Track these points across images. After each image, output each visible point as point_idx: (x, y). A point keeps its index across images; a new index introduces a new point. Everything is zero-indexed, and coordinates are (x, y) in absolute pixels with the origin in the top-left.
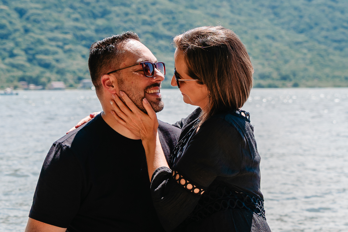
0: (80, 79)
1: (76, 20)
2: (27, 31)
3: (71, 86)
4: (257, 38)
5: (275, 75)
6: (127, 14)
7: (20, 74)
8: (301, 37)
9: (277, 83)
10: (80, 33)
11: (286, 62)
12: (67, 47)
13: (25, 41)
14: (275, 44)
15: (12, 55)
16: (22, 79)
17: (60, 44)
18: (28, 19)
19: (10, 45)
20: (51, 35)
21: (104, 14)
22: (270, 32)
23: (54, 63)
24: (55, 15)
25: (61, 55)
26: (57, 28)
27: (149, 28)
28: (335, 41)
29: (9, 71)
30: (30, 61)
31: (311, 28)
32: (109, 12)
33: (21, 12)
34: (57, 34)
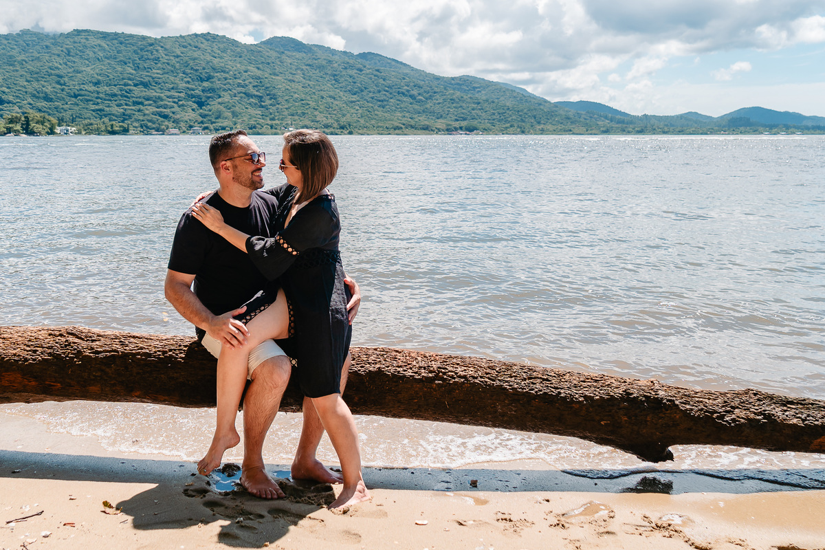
0: (191, 127)
1: (188, 82)
3: (184, 132)
4: (323, 98)
5: (336, 125)
6: (226, 79)
8: (355, 98)
9: (337, 131)
10: (190, 92)
11: (344, 115)
12: (181, 103)
14: (336, 102)
17: (176, 100)
20: (168, 93)
21: (209, 78)
22: (331, 94)
23: (171, 115)
24: (172, 78)
25: (176, 109)
26: (173, 88)
27: (243, 90)
28: (380, 101)
31: (362, 91)
32: (213, 77)
34: (173, 93)
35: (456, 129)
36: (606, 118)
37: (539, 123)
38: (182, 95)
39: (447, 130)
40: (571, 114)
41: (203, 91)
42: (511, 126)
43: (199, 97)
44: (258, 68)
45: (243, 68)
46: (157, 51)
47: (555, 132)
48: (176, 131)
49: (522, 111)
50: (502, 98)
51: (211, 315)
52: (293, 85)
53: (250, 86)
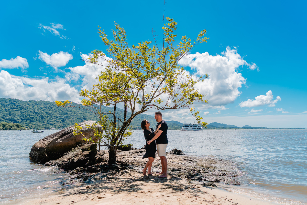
0: (59, 127)
1: (60, 115)
2: (48, 117)
3: (57, 129)
6: (72, 114)
7: (45, 126)
10: (60, 118)
12: (57, 121)
13: (47, 119)
15: (44, 122)
16: (45, 127)
17: (56, 120)
18: (48, 114)
19: (43, 120)
20: (53, 118)
21: (66, 114)
23: (54, 124)
24: (55, 114)
25: (56, 122)
26: (55, 116)
27: (77, 117)
29: (42, 126)
30: (48, 123)
32: (68, 113)
33: (47, 113)
34: (55, 118)
35: (137, 128)
36: (178, 125)
38: (58, 118)
39: (135, 128)
41: (64, 117)
43: (63, 119)
44: (82, 111)
45: (77, 111)
46: (51, 106)
48: (54, 129)
50: (151, 120)
52: (92, 116)
53: (79, 116)
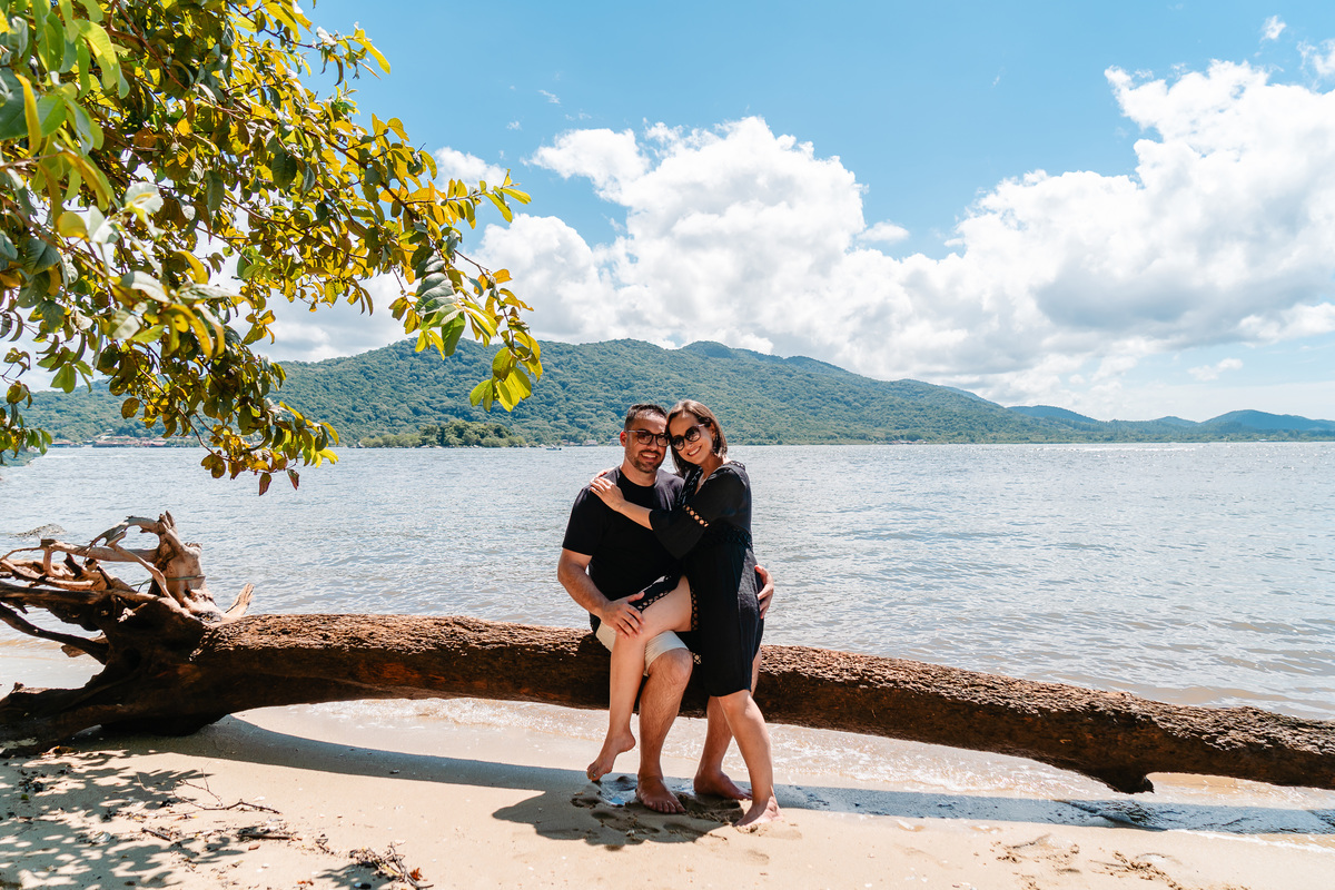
0: (610, 437)
1: (607, 391)
2: (568, 399)
3: (602, 443)
4: (749, 405)
5: (763, 435)
6: (646, 387)
7: (563, 433)
8: (784, 405)
9: (764, 441)
10: (609, 402)
11: (772, 424)
12: (599, 412)
13: (567, 407)
14: (763, 410)
15: (556, 419)
16: (564, 437)
17: (594, 409)
18: (569, 390)
19: (554, 410)
20: (586, 403)
21: (629, 386)
22: (759, 401)
23: (589, 425)
24: (591, 387)
25: (595, 418)
26: (591, 397)
28: (811, 408)
29: (553, 431)
30: (570, 423)
31: (792, 398)
32: (633, 385)
33: (564, 385)
34: (591, 402)
35: (897, 438)
36: (1069, 424)
37: (991, 430)
38: (600, 404)
39: (887, 439)
40: (1027, 421)
41: (622, 400)
42: (959, 434)
43: (618, 406)
44: (681, 375)
45: (665, 375)
46: (576, 358)
47: (1008, 441)
48: (594, 442)
49: (971, 417)
50: (948, 404)
51: (604, 600)
52: (717, 392)
53: (672, 394)
